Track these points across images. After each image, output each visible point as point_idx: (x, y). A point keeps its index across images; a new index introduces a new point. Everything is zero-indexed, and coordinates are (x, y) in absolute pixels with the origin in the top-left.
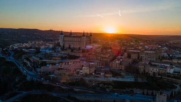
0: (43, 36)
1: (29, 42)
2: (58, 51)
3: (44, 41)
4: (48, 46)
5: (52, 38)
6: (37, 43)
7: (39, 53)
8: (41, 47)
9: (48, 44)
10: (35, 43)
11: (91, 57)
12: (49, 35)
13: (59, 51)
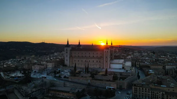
0: (35, 49)
1: (17, 57)
2: (65, 77)
3: (36, 55)
4: (45, 66)
5: (45, 51)
6: (27, 58)
7: (30, 82)
8: (33, 67)
9: (44, 62)
10: (25, 58)
11: (138, 92)
12: (41, 48)
13: (68, 78)
